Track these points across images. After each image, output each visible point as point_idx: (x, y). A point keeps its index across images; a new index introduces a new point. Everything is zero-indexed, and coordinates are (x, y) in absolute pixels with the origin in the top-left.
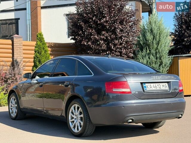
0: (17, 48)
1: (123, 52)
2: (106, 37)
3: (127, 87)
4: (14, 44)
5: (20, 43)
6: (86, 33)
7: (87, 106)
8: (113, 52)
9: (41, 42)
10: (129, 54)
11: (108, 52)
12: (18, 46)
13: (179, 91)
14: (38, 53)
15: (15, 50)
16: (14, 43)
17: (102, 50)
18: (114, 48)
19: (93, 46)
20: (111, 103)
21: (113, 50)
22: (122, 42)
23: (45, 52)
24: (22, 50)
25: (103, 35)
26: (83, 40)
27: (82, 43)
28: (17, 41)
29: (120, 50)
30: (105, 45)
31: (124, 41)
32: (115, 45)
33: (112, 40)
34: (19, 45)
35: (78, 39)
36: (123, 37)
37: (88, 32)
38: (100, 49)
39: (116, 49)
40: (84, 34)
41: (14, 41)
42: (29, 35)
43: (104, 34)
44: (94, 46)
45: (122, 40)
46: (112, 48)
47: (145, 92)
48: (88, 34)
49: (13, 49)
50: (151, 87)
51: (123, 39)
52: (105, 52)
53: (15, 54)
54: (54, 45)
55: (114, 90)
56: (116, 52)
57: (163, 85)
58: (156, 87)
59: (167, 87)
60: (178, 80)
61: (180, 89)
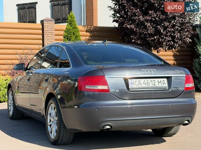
0: (47, 34)
1: (177, 37)
2: (154, 18)
3: (105, 83)
4: (45, 29)
5: (52, 27)
6: (129, 14)
7: (60, 107)
8: (162, 36)
9: (71, 26)
10: (185, 38)
11: (155, 37)
12: (49, 31)
13: (184, 89)
14: (67, 39)
15: (45, 36)
16: (44, 27)
17: (148, 34)
18: (163, 31)
19: (136, 30)
20: (86, 103)
21: (162, 34)
22: (174, 23)
23: (76, 38)
24: (54, 36)
25: (150, 15)
26: (126, 22)
27: (124, 26)
28: (47, 25)
29: (173, 34)
30: (152, 28)
31: (177, 23)
32: (165, 28)
33: (162, 21)
34: (50, 29)
35: (120, 20)
36: (177, 17)
37: (132, 13)
38: (146, 33)
39: (167, 33)
40: (127, 15)
41: (44, 25)
42: (84, 18)
43: (151, 13)
44: (139, 30)
45: (176, 21)
46: (162, 31)
47: (130, 90)
48: (132, 15)
49: (43, 35)
50: (141, 84)
51: (177, 19)
52: (152, 37)
53: (45, 40)
54: (93, 29)
55: (88, 87)
56: (166, 36)
57: (160, 82)
58: (148, 84)
59: (165, 83)
60: (185, 75)
61: (186, 86)
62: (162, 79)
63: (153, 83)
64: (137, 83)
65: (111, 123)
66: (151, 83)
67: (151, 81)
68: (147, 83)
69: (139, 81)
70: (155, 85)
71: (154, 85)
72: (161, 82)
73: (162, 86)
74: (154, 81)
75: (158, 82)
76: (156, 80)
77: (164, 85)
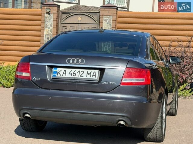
50: (66, 74)
57: (89, 73)
58: (74, 75)
59: (95, 75)
60: (125, 68)
61: (123, 81)
62: (93, 71)
63: (81, 74)
64: (61, 73)
65: (29, 111)
66: (77, 74)
67: (79, 71)
68: (74, 73)
69: (65, 70)
70: (83, 76)
71: (81, 76)
72: (91, 73)
73: (91, 78)
74: (82, 72)
75: (88, 73)
76: (85, 71)
77: (94, 77)
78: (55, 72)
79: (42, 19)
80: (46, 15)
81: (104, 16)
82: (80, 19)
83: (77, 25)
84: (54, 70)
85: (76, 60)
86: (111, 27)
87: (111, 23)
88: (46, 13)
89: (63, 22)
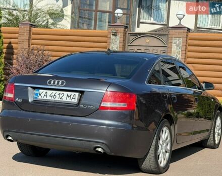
50: (46, 96)
58: (55, 97)
59: (75, 98)
60: (105, 91)
61: (102, 105)
62: (73, 94)
63: (61, 96)
64: (43, 95)
66: (58, 96)
67: (60, 94)
68: (54, 96)
69: (46, 92)
70: (63, 99)
71: (61, 99)
72: (71, 96)
73: (71, 101)
74: (63, 95)
75: (68, 95)
76: (66, 93)
77: (73, 100)
78: (37, 94)
79: (108, 41)
80: (113, 37)
81: (173, 38)
82: (148, 41)
83: (145, 48)
84: (36, 91)
85: (56, 82)
86: (180, 50)
87: (181, 46)
88: (113, 35)
89: (131, 45)
